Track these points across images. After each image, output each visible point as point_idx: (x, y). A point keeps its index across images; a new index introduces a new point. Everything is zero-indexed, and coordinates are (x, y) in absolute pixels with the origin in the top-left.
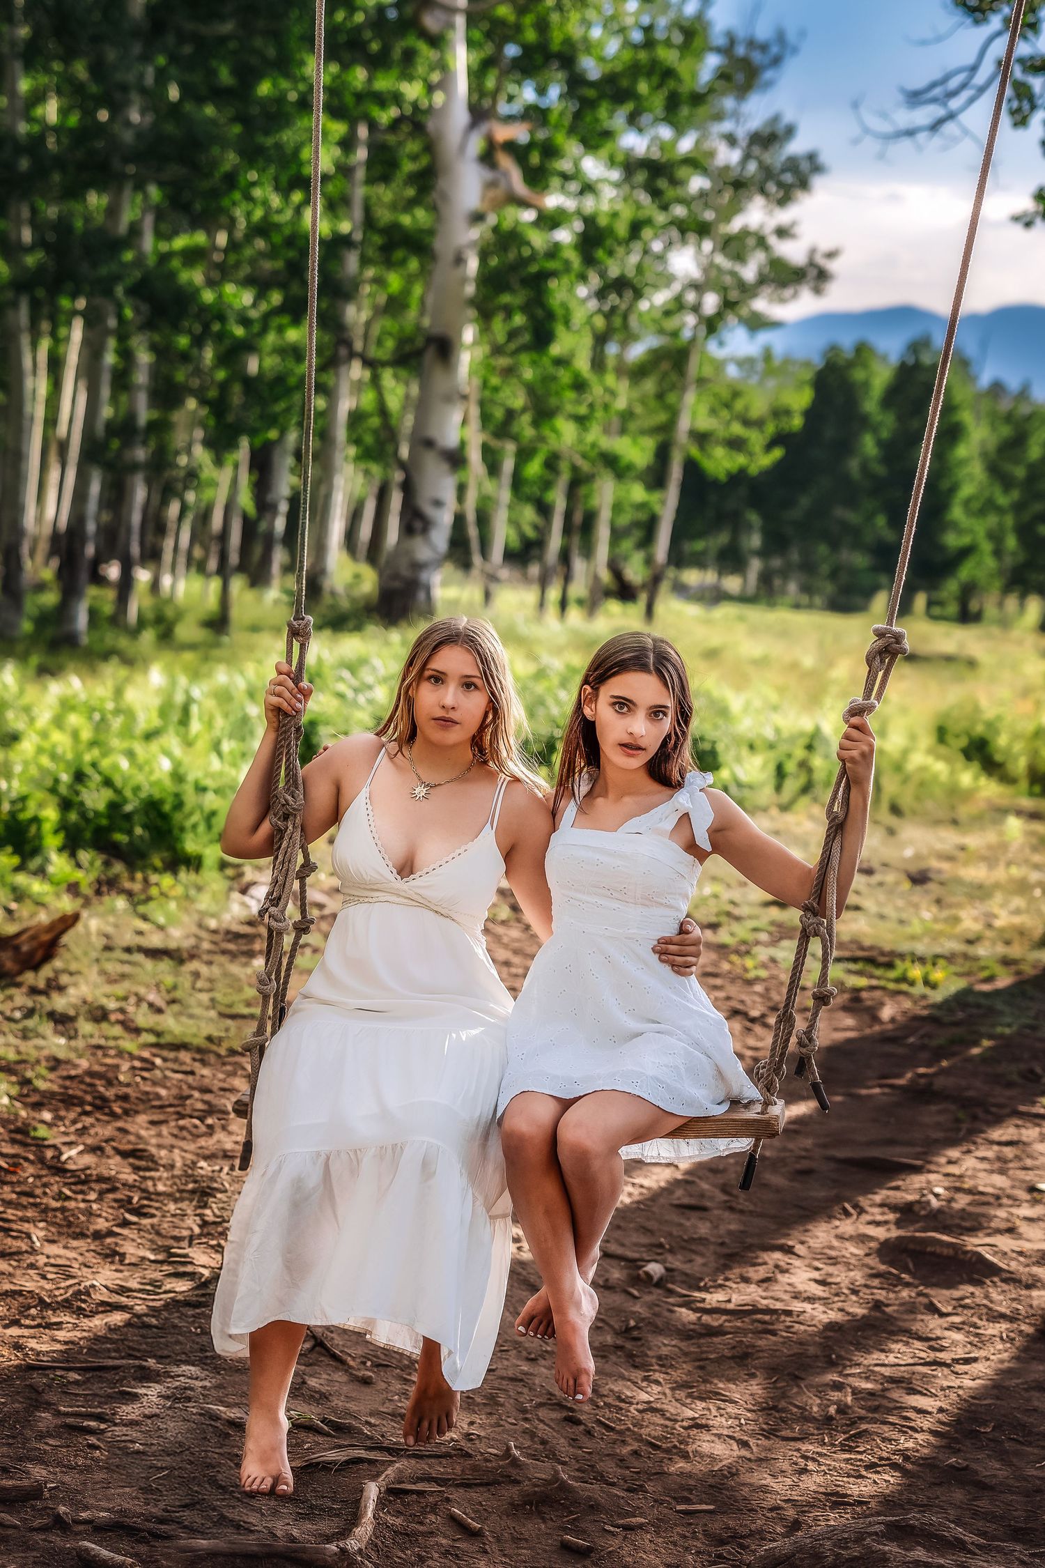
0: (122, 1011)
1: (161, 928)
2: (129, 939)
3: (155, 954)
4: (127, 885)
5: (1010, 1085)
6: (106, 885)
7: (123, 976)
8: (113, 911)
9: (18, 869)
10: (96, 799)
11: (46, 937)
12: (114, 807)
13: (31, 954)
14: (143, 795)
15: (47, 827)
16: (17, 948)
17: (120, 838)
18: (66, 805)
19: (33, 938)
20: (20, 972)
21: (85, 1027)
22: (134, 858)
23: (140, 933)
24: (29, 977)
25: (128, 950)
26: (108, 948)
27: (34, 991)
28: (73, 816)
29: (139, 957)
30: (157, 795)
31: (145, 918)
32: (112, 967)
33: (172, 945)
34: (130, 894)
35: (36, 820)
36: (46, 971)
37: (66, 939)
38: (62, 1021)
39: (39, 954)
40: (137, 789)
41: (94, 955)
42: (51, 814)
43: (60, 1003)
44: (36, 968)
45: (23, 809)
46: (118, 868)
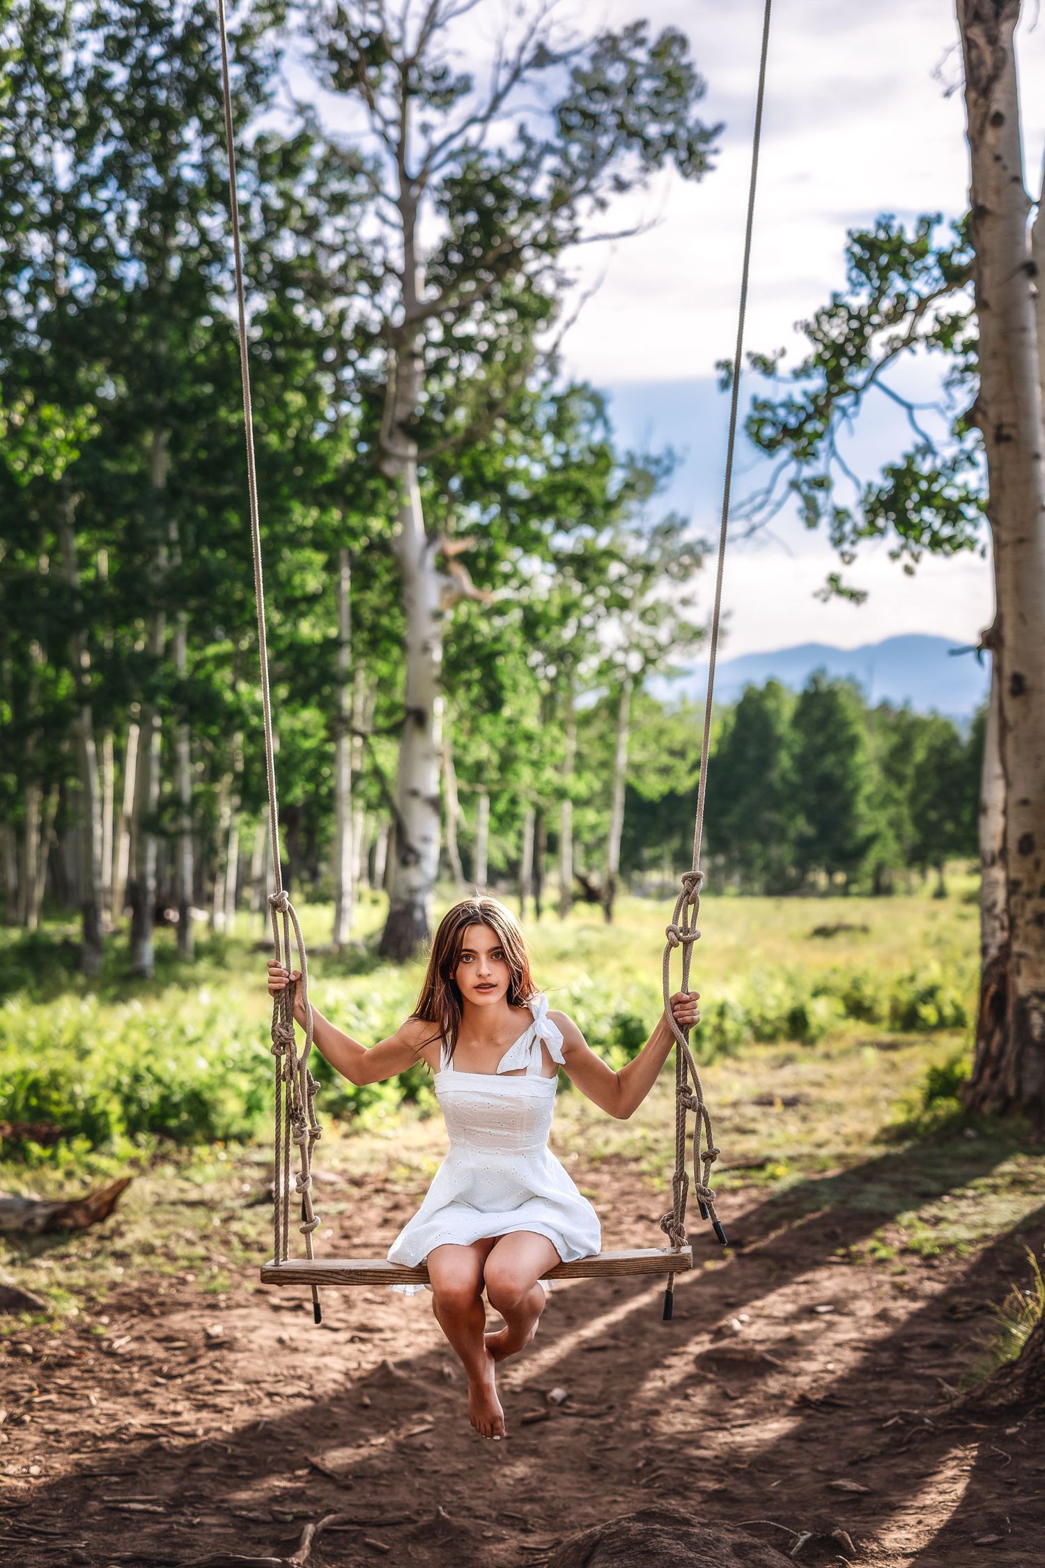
0: (165, 1246)
1: (199, 1186)
2: (174, 1195)
3: (193, 1204)
4: (175, 1156)
5: (815, 1243)
6: (159, 1159)
7: (169, 1222)
8: (163, 1177)
9: (92, 1150)
10: (150, 1095)
11: (108, 1197)
12: (164, 1099)
13: (98, 1210)
14: (187, 1089)
15: (113, 1118)
16: (87, 1208)
17: (173, 1123)
18: (127, 1100)
19: (99, 1198)
20: (91, 1224)
21: (138, 1259)
22: (182, 1137)
23: (182, 1190)
24: (97, 1228)
25: (173, 1203)
26: (158, 1203)
27: (101, 1238)
28: (134, 1109)
29: (182, 1208)
30: (196, 1086)
31: (187, 1179)
32: (161, 1217)
33: (207, 1196)
34: (177, 1164)
35: (104, 1114)
36: (111, 1222)
37: (125, 1198)
38: (121, 1257)
39: (104, 1211)
40: (182, 1084)
41: (147, 1208)
42: (115, 1108)
43: (119, 1244)
44: (102, 1220)
45: (94, 1105)
46: (170, 1145)
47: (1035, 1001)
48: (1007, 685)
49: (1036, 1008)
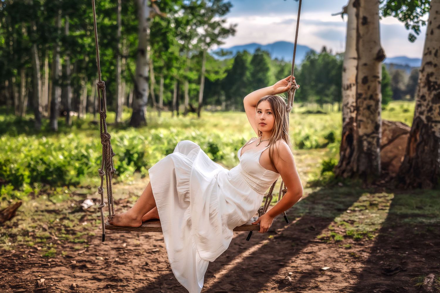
0: (33, 231)
1: (54, 204)
2: (43, 208)
3: (50, 212)
4: (49, 191)
5: (306, 232)
6: (42, 192)
7: (39, 220)
8: (42, 200)
9: (14, 190)
10: (41, 168)
11: (11, 210)
12: (47, 170)
13: (7, 215)
14: (56, 167)
15: (25, 177)
16: (3, 214)
17: (50, 178)
18: (33, 170)
19: (8, 211)
20: (4, 222)
21: (20, 238)
22: (53, 184)
23: (47, 206)
24: (8, 223)
25: (42, 211)
26: (36, 211)
27: (9, 227)
28: (35, 173)
29: (45, 213)
30: (59, 165)
31: (51, 201)
32: (36, 218)
33: (57, 209)
34: (49, 195)
35: (22, 175)
36: (14, 220)
37: (21, 209)
38: (13, 237)
39: (10, 216)
40: (54, 165)
41: (32, 214)
42: (27, 173)
43: (14, 230)
44: (10, 219)
45: (18, 172)
46: (48, 187)
47: (365, 137)
48: (361, 21)
49: (365, 140)
